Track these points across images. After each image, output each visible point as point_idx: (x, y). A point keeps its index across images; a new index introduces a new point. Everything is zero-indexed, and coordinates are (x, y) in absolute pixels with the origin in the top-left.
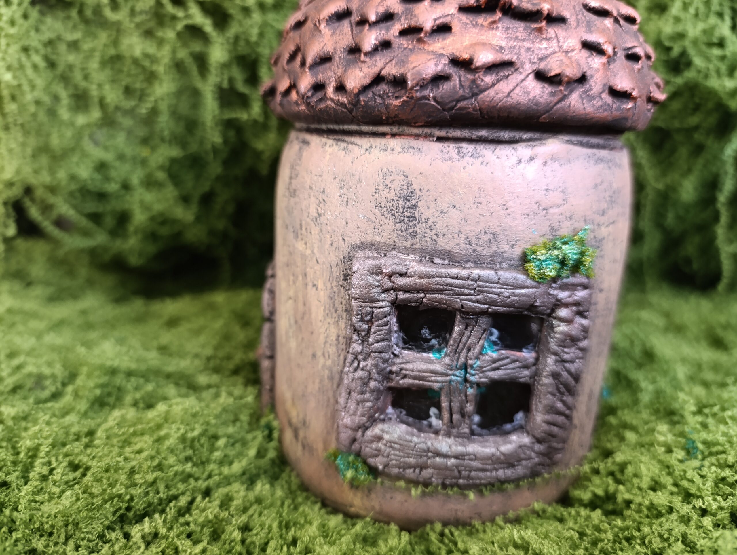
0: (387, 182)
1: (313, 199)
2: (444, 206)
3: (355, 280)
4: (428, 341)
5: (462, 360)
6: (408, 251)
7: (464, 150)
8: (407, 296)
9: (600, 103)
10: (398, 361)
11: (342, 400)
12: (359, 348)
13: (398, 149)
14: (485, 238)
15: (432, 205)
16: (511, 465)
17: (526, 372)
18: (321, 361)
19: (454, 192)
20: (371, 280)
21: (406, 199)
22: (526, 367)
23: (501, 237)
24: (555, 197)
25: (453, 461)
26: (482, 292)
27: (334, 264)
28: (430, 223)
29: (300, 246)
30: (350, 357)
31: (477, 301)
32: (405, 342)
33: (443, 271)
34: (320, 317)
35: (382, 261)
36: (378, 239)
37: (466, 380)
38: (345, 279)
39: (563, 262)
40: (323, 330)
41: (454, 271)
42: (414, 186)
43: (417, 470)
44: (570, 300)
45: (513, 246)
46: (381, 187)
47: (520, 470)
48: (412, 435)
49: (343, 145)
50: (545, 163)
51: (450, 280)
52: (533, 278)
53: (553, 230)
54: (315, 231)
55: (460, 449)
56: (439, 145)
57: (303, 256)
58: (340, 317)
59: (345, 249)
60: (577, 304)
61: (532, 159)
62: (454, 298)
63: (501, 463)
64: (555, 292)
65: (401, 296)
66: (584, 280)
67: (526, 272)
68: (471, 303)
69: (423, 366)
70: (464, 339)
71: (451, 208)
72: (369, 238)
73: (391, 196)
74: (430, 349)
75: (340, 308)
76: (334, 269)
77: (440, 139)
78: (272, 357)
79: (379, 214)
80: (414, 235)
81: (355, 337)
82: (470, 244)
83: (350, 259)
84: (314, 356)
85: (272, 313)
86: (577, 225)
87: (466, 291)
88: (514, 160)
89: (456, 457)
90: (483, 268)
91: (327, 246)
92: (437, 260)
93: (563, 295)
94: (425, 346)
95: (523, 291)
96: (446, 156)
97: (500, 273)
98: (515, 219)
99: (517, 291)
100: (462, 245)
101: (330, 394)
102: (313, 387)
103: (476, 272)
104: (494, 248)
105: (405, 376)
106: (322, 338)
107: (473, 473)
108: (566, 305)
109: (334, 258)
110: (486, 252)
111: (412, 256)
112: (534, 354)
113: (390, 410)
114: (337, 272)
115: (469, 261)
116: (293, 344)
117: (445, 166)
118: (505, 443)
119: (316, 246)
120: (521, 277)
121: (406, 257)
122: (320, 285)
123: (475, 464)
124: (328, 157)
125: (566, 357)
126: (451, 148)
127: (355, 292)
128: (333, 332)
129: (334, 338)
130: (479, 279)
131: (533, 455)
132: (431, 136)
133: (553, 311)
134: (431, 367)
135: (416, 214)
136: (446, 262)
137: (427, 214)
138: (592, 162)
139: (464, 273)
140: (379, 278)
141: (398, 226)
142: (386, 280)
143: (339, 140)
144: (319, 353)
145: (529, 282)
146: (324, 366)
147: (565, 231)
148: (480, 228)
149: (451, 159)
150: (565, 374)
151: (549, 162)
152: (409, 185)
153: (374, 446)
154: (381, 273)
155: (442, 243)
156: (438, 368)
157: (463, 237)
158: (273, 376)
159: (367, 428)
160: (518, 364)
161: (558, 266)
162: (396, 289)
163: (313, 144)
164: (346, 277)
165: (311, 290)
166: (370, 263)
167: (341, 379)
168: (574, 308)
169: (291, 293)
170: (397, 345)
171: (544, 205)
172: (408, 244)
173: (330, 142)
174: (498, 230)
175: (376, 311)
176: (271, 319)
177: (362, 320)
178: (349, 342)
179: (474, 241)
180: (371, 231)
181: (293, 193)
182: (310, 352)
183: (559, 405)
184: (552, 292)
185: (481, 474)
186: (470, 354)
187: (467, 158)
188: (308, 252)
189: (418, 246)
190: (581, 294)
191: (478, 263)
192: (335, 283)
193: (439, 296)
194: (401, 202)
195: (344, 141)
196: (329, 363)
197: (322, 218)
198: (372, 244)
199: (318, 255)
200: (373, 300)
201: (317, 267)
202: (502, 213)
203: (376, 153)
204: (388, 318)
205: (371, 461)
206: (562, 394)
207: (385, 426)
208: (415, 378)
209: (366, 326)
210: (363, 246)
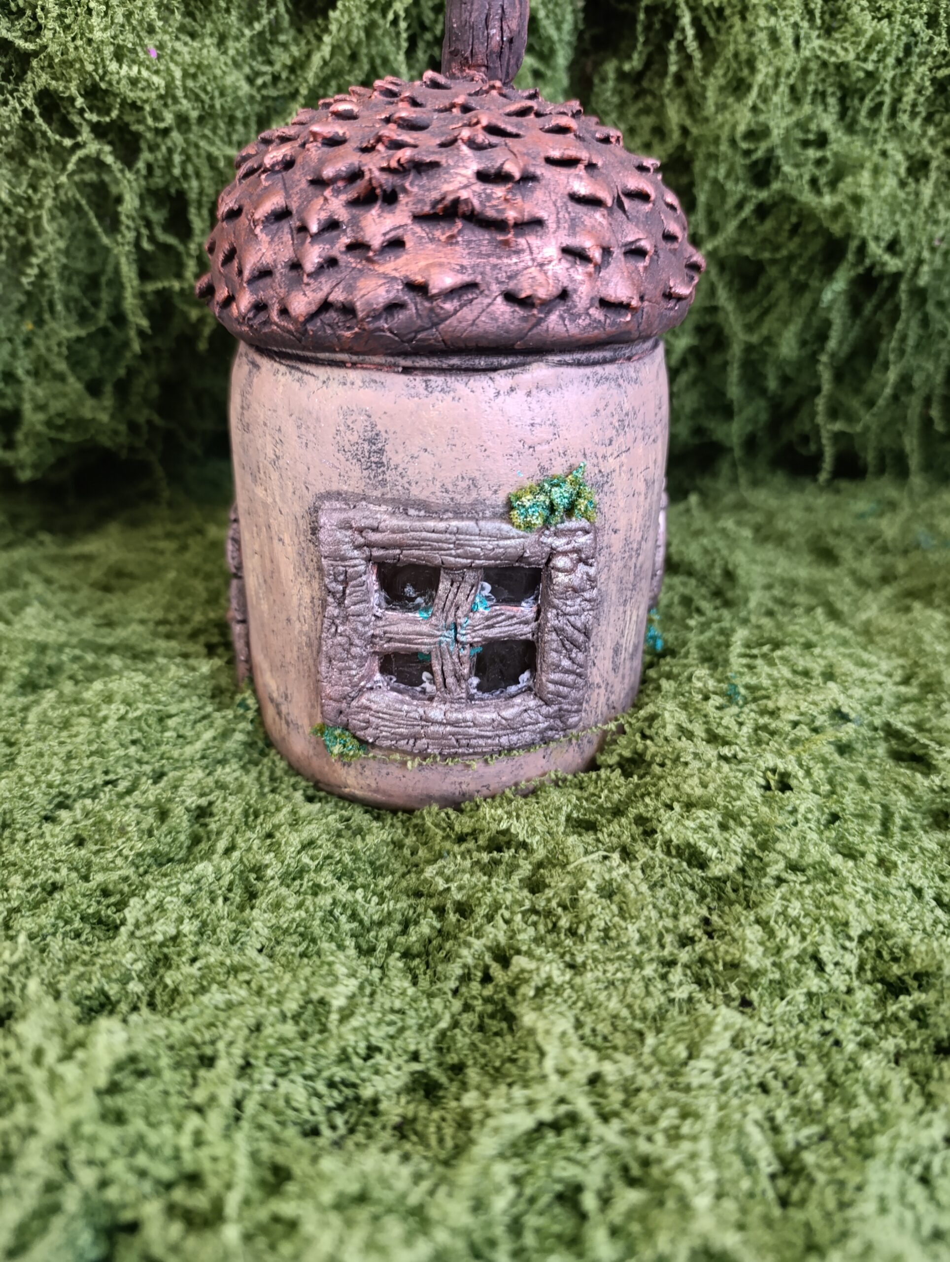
0: (349, 422)
1: (268, 438)
2: (415, 451)
3: (323, 535)
4: (412, 599)
5: (451, 619)
6: (380, 501)
7: (433, 384)
8: (381, 552)
9: (587, 321)
10: (381, 623)
11: (323, 668)
12: (336, 612)
13: (359, 383)
14: (463, 484)
15: (401, 449)
16: (516, 731)
17: (527, 629)
18: (297, 625)
19: (423, 434)
20: (339, 535)
21: (371, 441)
22: (526, 623)
23: (481, 482)
24: (542, 433)
25: (449, 728)
26: (462, 545)
27: (299, 515)
28: (400, 470)
29: (260, 492)
30: (327, 623)
31: (458, 556)
32: (388, 602)
33: (417, 524)
34: (291, 577)
35: (351, 514)
36: (345, 488)
37: (457, 641)
38: (314, 534)
39: (552, 508)
40: (295, 591)
41: (431, 524)
42: (379, 428)
43: (412, 741)
44: (570, 547)
45: (495, 492)
46: (342, 428)
47: (527, 736)
48: (403, 702)
49: (298, 374)
50: (529, 394)
51: (424, 534)
52: (519, 527)
53: (542, 469)
54: (275, 476)
55: (454, 716)
56: (404, 378)
57: (265, 505)
58: (312, 576)
59: (309, 498)
60: (577, 551)
61: (512, 389)
62: (431, 553)
63: (505, 728)
64: (550, 540)
65: (377, 553)
66: (584, 523)
67: (510, 521)
68: (452, 559)
69: (409, 628)
70: (451, 596)
71: (422, 453)
72: (334, 487)
73: (354, 438)
74: (417, 608)
75: (312, 566)
76: (301, 522)
77: (407, 370)
78: (244, 621)
79: (342, 458)
80: (384, 483)
81: (330, 599)
82: (447, 491)
83: (316, 510)
84: (288, 620)
85: (239, 567)
86: (572, 461)
87: (445, 546)
88: (491, 392)
89: (453, 724)
90: (462, 519)
91: (289, 495)
92: (412, 512)
93: (560, 543)
94: (410, 605)
95: (508, 542)
96: (413, 391)
97: (482, 523)
98: (495, 461)
99: (501, 543)
100: (439, 494)
101: (311, 662)
102: (291, 656)
103: (454, 524)
104: (474, 495)
105: (390, 640)
106: (295, 601)
107: (473, 742)
108: (565, 553)
109: (298, 509)
110: (465, 500)
111: (383, 508)
112: (535, 609)
113: (378, 676)
114: (304, 525)
115: (447, 511)
116: (265, 607)
117: (412, 404)
118: (508, 707)
119: (277, 493)
120: (506, 527)
121: (377, 508)
122: (287, 540)
123: (473, 731)
124: (281, 389)
125: (568, 609)
126: (418, 381)
127: (325, 549)
128: (307, 593)
129: (308, 599)
130: (458, 531)
131: (541, 718)
132: (396, 365)
133: (549, 560)
134: (417, 628)
135: (384, 460)
136: (422, 513)
137: (396, 459)
138: (591, 383)
139: (442, 525)
140: (349, 533)
141: (366, 473)
142: (356, 535)
143: (293, 367)
144: (294, 618)
145: (514, 532)
146: (301, 631)
147: (558, 469)
148: (457, 473)
149: (417, 395)
150: (569, 629)
151: (534, 392)
152: (374, 426)
153: (361, 716)
154: (351, 527)
155: (416, 492)
156: (425, 628)
157: (438, 484)
158: (248, 644)
159: (353, 699)
160: (515, 620)
161: (546, 513)
162: (370, 545)
163: (263, 369)
164: (315, 530)
165: (277, 545)
166: (337, 517)
167: (320, 645)
168: (575, 556)
169: (256, 547)
170: (379, 606)
171: (529, 443)
172: (377, 493)
173: (283, 369)
174: (477, 474)
175: (350, 570)
176: (238, 575)
177: (336, 580)
178: (324, 605)
179: (450, 488)
180: (335, 478)
181: (246, 428)
182: (283, 617)
183: (566, 663)
184: (543, 539)
185: (481, 742)
186: (459, 613)
187: (436, 394)
188: (270, 500)
189: (389, 496)
190: (582, 540)
191: (458, 514)
192: (302, 538)
193: (416, 552)
194: (366, 446)
195: (298, 369)
196: (306, 628)
197: (281, 462)
198: (339, 494)
199: (280, 504)
200: (343, 559)
201: (281, 518)
202: (480, 455)
203: (334, 386)
204: (364, 578)
205: (360, 733)
206: (569, 651)
207: (372, 695)
208: (400, 641)
209: (341, 588)
210: (328, 496)
